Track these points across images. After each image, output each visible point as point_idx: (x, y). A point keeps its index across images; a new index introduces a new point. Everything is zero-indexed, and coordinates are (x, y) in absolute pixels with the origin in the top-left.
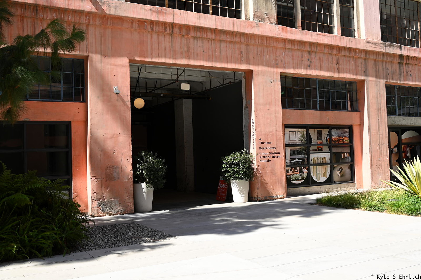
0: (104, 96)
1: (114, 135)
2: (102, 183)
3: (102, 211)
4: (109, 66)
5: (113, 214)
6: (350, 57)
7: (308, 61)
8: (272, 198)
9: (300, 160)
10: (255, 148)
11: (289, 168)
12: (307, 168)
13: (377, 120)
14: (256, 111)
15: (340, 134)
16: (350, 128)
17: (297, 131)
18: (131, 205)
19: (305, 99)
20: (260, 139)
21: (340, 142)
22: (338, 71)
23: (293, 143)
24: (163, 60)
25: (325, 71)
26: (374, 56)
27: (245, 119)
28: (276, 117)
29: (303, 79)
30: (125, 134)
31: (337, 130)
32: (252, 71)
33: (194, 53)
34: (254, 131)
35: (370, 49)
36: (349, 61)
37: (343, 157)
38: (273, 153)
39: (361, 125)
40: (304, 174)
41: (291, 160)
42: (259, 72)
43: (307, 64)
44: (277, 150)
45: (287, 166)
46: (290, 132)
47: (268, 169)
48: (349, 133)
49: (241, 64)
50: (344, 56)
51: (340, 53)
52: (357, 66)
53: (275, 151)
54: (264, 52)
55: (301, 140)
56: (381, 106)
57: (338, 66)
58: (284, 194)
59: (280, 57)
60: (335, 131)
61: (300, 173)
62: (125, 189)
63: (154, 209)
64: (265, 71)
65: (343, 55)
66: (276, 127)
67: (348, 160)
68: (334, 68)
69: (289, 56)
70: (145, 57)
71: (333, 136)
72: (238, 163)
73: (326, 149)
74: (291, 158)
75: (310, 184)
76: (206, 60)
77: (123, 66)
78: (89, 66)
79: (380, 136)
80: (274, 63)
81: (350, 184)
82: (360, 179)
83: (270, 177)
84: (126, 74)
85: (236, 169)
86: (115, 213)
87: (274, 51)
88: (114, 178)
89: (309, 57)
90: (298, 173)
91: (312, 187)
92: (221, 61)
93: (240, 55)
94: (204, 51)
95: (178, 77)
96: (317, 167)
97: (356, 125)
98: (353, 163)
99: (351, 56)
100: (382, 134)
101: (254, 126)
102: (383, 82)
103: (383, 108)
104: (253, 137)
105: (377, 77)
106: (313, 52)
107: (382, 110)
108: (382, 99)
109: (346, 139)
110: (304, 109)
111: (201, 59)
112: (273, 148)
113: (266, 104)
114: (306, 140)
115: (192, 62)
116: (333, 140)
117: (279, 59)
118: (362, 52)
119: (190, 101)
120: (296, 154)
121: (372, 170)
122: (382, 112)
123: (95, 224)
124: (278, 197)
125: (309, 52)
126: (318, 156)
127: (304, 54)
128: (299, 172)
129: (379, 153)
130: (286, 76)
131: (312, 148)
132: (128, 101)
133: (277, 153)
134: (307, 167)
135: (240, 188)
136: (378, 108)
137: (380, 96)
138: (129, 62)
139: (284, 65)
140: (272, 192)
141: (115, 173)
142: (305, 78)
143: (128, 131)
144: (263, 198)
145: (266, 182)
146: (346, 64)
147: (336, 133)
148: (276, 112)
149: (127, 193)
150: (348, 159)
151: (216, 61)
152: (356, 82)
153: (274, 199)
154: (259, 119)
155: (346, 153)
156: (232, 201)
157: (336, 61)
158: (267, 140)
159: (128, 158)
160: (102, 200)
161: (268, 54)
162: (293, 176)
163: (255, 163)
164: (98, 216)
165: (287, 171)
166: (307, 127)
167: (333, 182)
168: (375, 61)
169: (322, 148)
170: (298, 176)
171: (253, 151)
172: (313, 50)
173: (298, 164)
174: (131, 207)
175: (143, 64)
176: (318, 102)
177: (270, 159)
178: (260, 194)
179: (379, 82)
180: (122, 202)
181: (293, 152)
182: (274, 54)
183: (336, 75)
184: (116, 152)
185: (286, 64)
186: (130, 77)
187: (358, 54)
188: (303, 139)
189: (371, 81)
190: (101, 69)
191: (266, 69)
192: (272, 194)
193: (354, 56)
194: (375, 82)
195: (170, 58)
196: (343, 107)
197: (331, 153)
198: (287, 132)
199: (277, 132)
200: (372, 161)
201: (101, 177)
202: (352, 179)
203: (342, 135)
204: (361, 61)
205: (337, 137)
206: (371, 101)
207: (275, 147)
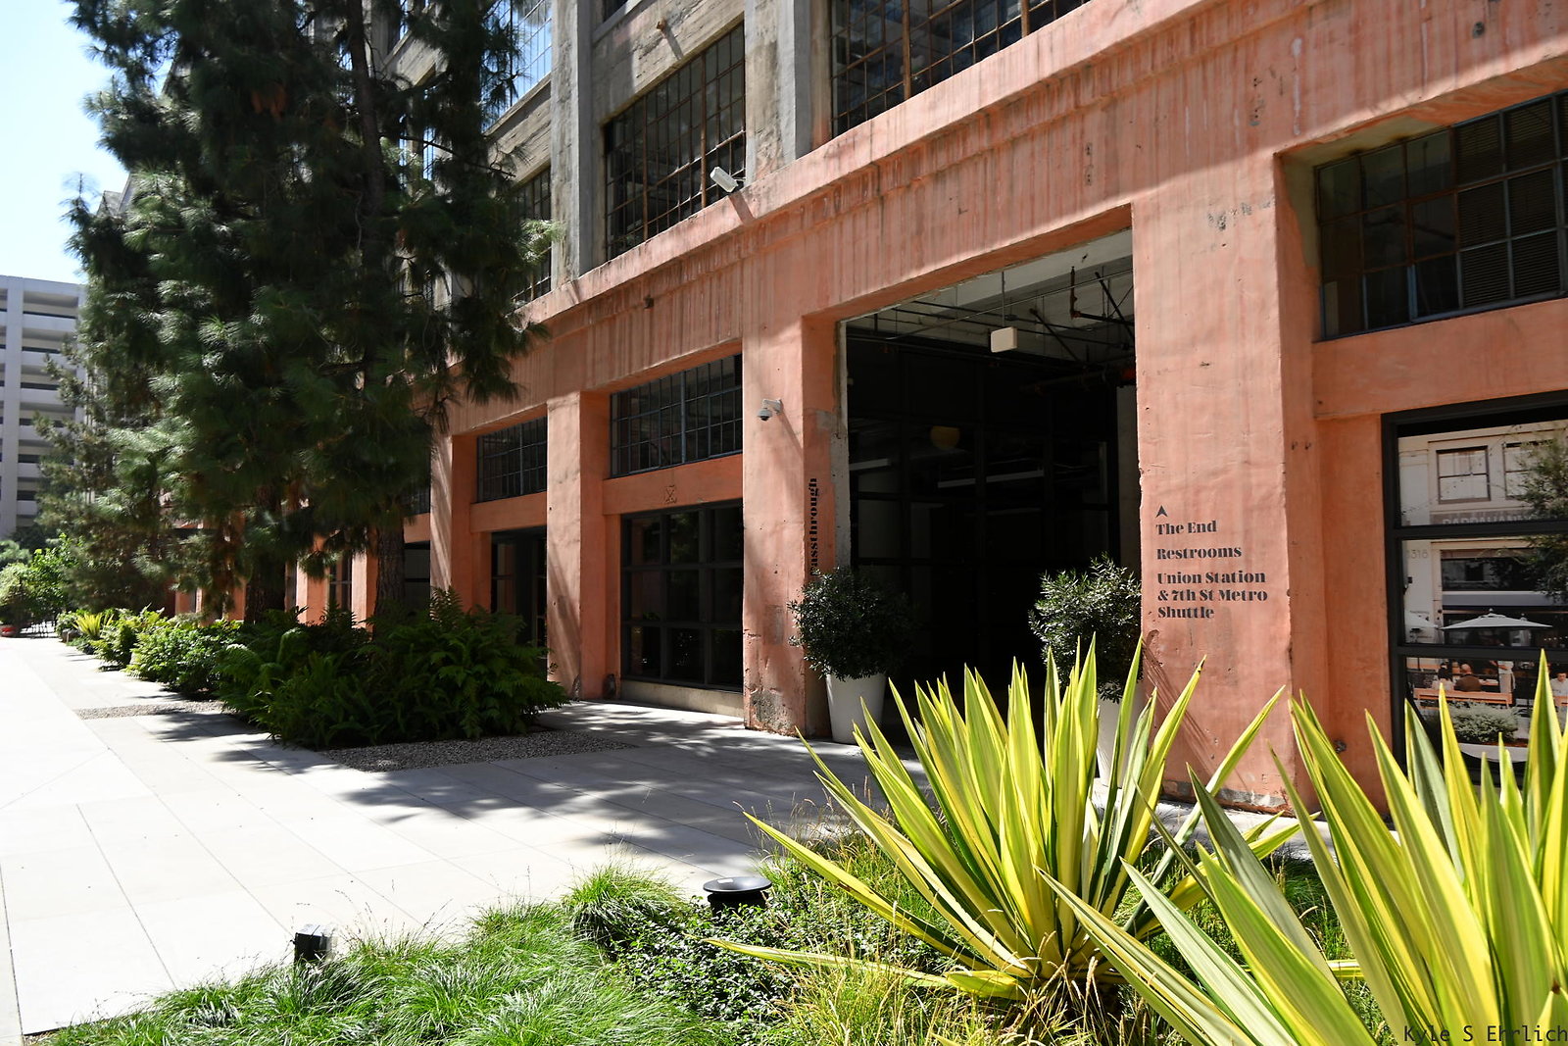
1: (776, 525)
2: (757, 647)
3: (757, 717)
5: (772, 731)
7: (1473, 4)
11: (1430, 663)
14: (1144, 384)
20: (1162, 511)
23: (1468, 515)
28: (1245, 394)
30: (793, 523)
38: (1229, 578)
41: (1448, 619)
42: (1158, 203)
43: (1460, 26)
44: (1248, 561)
49: (1084, 198)
53: (1238, 565)
54: (1184, 98)
59: (1272, 74)
62: (792, 668)
66: (1245, 444)
69: (1330, 41)
74: (1445, 607)
76: (967, 241)
77: (792, 340)
80: (1237, 122)
83: (1207, 693)
84: (797, 358)
86: (777, 728)
87: (1240, 64)
88: (774, 638)
90: (1507, 695)
93: (1081, 161)
94: (963, 210)
111: (950, 246)
112: (1226, 553)
117: (1266, 90)
124: (1252, 799)
130: (1403, 141)
133: (1249, 578)
139: (1297, 108)
141: (776, 626)
143: (799, 512)
151: (995, 231)
154: (1158, 417)
158: (1197, 511)
160: (757, 690)
164: (751, 727)
170: (1508, 715)
173: (1509, 644)
174: (801, 718)
177: (1208, 604)
180: (787, 703)
182: (1242, 75)
184: (780, 570)
188: (1550, 489)
198: (1421, 458)
199: (1253, 471)
201: (756, 632)
207: (1238, 544)
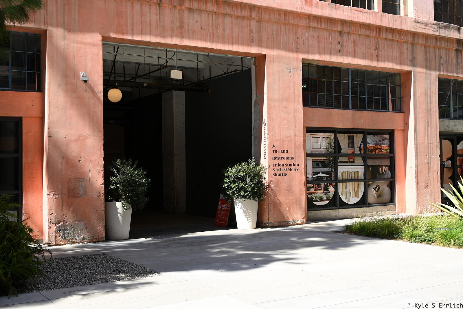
0: (67, 84)
1: (80, 136)
2: (62, 200)
3: (62, 237)
4: (75, 45)
5: (76, 243)
6: (393, 40)
7: (338, 45)
8: (288, 223)
9: (325, 175)
10: (267, 158)
11: (310, 185)
12: (334, 186)
13: (426, 124)
14: (269, 108)
15: (378, 141)
16: (391, 133)
17: (321, 137)
18: (101, 230)
19: (334, 95)
20: (274, 146)
21: (377, 152)
22: (378, 59)
23: (317, 152)
24: (147, 38)
25: (360, 58)
26: (425, 41)
27: (254, 119)
28: (295, 117)
29: (332, 68)
30: (94, 136)
31: (374, 136)
32: (264, 56)
33: (188, 29)
34: (266, 136)
35: (419, 30)
36: (392, 46)
37: (381, 172)
38: (291, 165)
39: (405, 130)
40: (329, 192)
41: (314, 175)
42: (274, 58)
43: (337, 49)
44: (295, 161)
45: (308, 182)
46: (312, 137)
47: (284, 186)
48: (389, 141)
49: (251, 46)
50: (386, 39)
51: (381, 35)
52: (401, 53)
53: (293, 162)
54: (281, 32)
55: (327, 149)
56: (432, 106)
57: (377, 52)
58: (303, 218)
59: (302, 38)
60: (371, 137)
61: (325, 192)
62: (94, 209)
63: (132, 236)
64: (282, 56)
65: (384, 38)
66: (295, 130)
67: (388, 176)
68: (372, 55)
69: (314, 37)
70: (123, 34)
71: (369, 143)
72: (245, 177)
73: (359, 160)
74: (313, 172)
75: (337, 207)
76: (205, 40)
77: (94, 45)
78: (48, 44)
79: (430, 144)
80: (294, 46)
81: (389, 207)
82: (403, 201)
83: (285, 196)
84: (98, 55)
85: (241, 185)
86: (80, 241)
87: (294, 31)
88: (79, 194)
89: (339, 39)
90: (322, 191)
91: (340, 210)
92: (224, 42)
93: (250, 34)
94: (202, 28)
95: (167, 62)
96: (346, 185)
97: (399, 130)
98: (393, 180)
99: (395, 39)
100: (431, 142)
101: (266, 129)
102: (434, 75)
103: (434, 109)
104: (265, 143)
105: (428, 67)
106: (345, 32)
107: (433, 111)
108: (433, 97)
109: (385, 148)
110: (332, 108)
111: (197, 39)
112: (290, 158)
113: (283, 100)
114: (333, 149)
115: (186, 43)
116: (368, 149)
117: (300, 41)
118: (409, 35)
119: (183, 93)
120: (320, 166)
121: (418, 189)
122: (432, 113)
123: (52, 255)
124: (296, 222)
125: (340, 33)
126: (348, 170)
127: (334, 35)
128: (324, 190)
129: (427, 167)
130: (309, 64)
131: (341, 159)
132: (99, 91)
133: (295, 165)
134: (334, 184)
135: (247, 210)
136: (428, 108)
137: (431, 93)
138: (102, 39)
139: (307, 50)
140: (288, 216)
141: (81, 188)
142: (334, 67)
143: (99, 131)
144: (276, 224)
145: (280, 202)
146: (388, 50)
147: (372, 140)
148: (295, 110)
149: (96, 214)
150: (388, 174)
151: (217, 42)
152: (400, 74)
153: (290, 226)
154: (273, 119)
155: (385, 166)
156: (235, 226)
157: (375, 45)
158: (283, 147)
159: (99, 168)
160: (62, 223)
161: (286, 35)
162: (316, 195)
163: (266, 178)
164: (57, 244)
165: (308, 189)
166: (335, 131)
167: (367, 204)
168: (426, 46)
169: (354, 160)
170: (322, 195)
171: (264, 162)
172: (345, 30)
173: (323, 180)
174: (102, 232)
175: (120, 43)
176: (350, 99)
177: (286, 172)
178: (273, 219)
179: (430, 74)
180: (89, 227)
181: (316, 164)
182: (295, 34)
183: (375, 64)
184: (83, 159)
185: (310, 48)
186: (103, 60)
187: (404, 38)
188: (329, 148)
189: (419, 72)
190: (64, 47)
191: (284, 53)
192: (288, 218)
193: (398, 39)
194: (425, 75)
195: (156, 36)
196: (382, 106)
197: (366, 167)
198: (309, 138)
199: (296, 138)
200: (418, 177)
201: (62, 192)
202: (392, 201)
203: (380, 143)
204: (407, 46)
205: (374, 145)
206: (418, 99)
207: (293, 156)
